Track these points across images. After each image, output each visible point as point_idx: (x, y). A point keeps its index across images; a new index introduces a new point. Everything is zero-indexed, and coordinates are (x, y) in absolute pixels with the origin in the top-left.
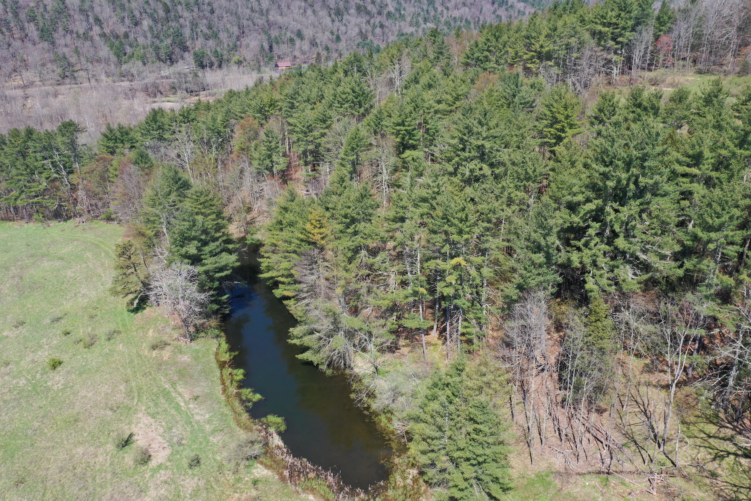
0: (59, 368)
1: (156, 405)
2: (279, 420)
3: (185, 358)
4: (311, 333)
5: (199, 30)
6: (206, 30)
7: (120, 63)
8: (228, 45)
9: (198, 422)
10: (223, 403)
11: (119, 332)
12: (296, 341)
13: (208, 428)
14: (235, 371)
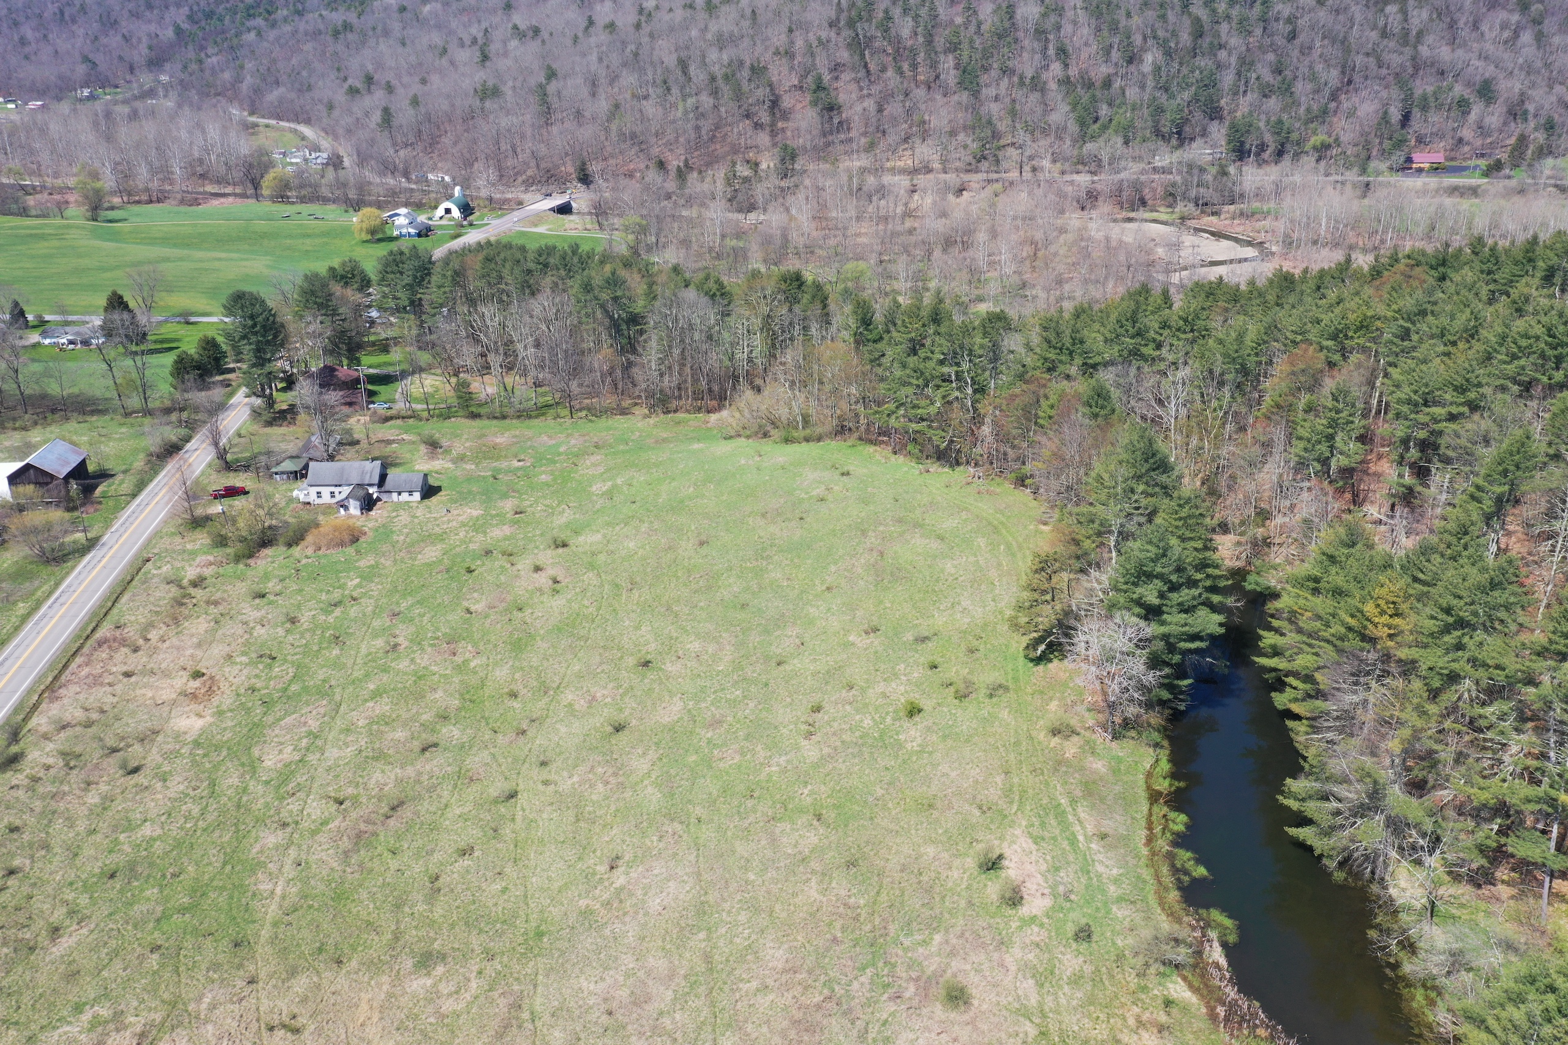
0: (917, 718)
1: (1043, 825)
2: (1228, 922)
3: (1099, 766)
4: (1325, 798)
5: (1254, 76)
6: (1268, 77)
7: (1083, 137)
8: (1308, 110)
9: (1099, 876)
10: (1143, 861)
11: (1007, 689)
12: (1294, 805)
13: (1113, 890)
14: (1173, 815)
